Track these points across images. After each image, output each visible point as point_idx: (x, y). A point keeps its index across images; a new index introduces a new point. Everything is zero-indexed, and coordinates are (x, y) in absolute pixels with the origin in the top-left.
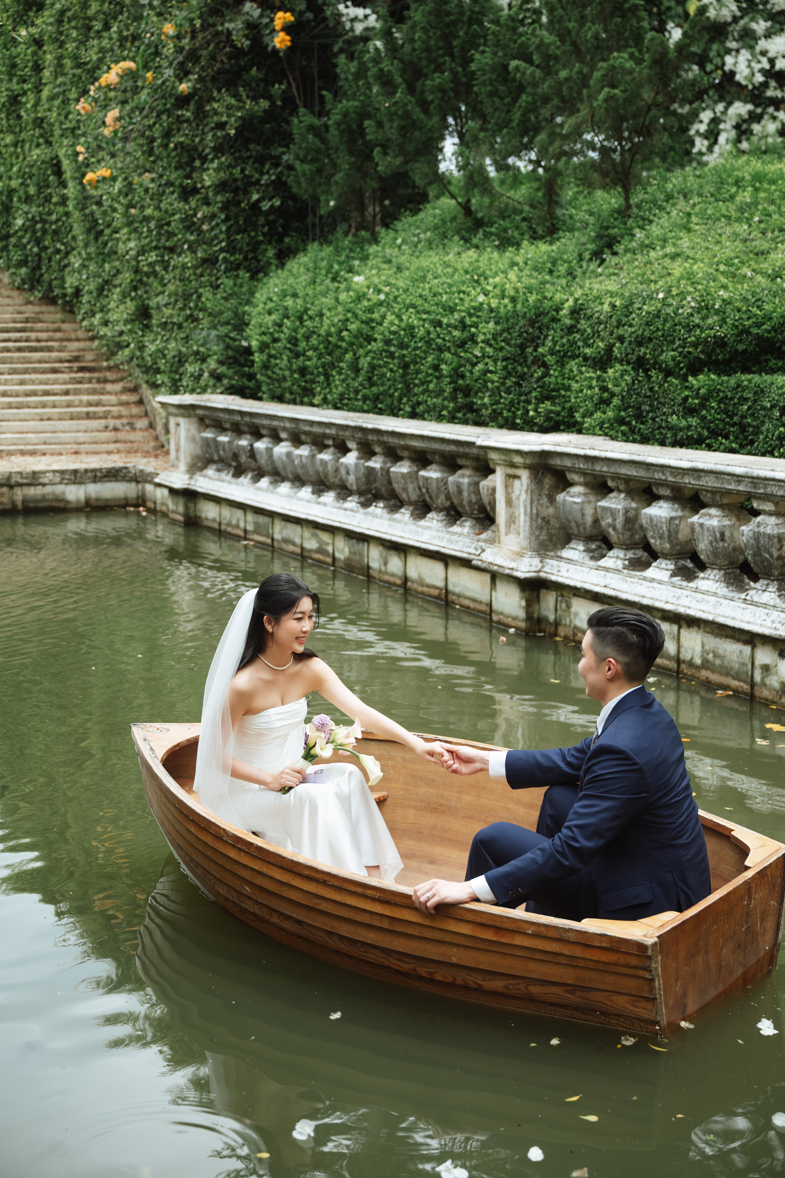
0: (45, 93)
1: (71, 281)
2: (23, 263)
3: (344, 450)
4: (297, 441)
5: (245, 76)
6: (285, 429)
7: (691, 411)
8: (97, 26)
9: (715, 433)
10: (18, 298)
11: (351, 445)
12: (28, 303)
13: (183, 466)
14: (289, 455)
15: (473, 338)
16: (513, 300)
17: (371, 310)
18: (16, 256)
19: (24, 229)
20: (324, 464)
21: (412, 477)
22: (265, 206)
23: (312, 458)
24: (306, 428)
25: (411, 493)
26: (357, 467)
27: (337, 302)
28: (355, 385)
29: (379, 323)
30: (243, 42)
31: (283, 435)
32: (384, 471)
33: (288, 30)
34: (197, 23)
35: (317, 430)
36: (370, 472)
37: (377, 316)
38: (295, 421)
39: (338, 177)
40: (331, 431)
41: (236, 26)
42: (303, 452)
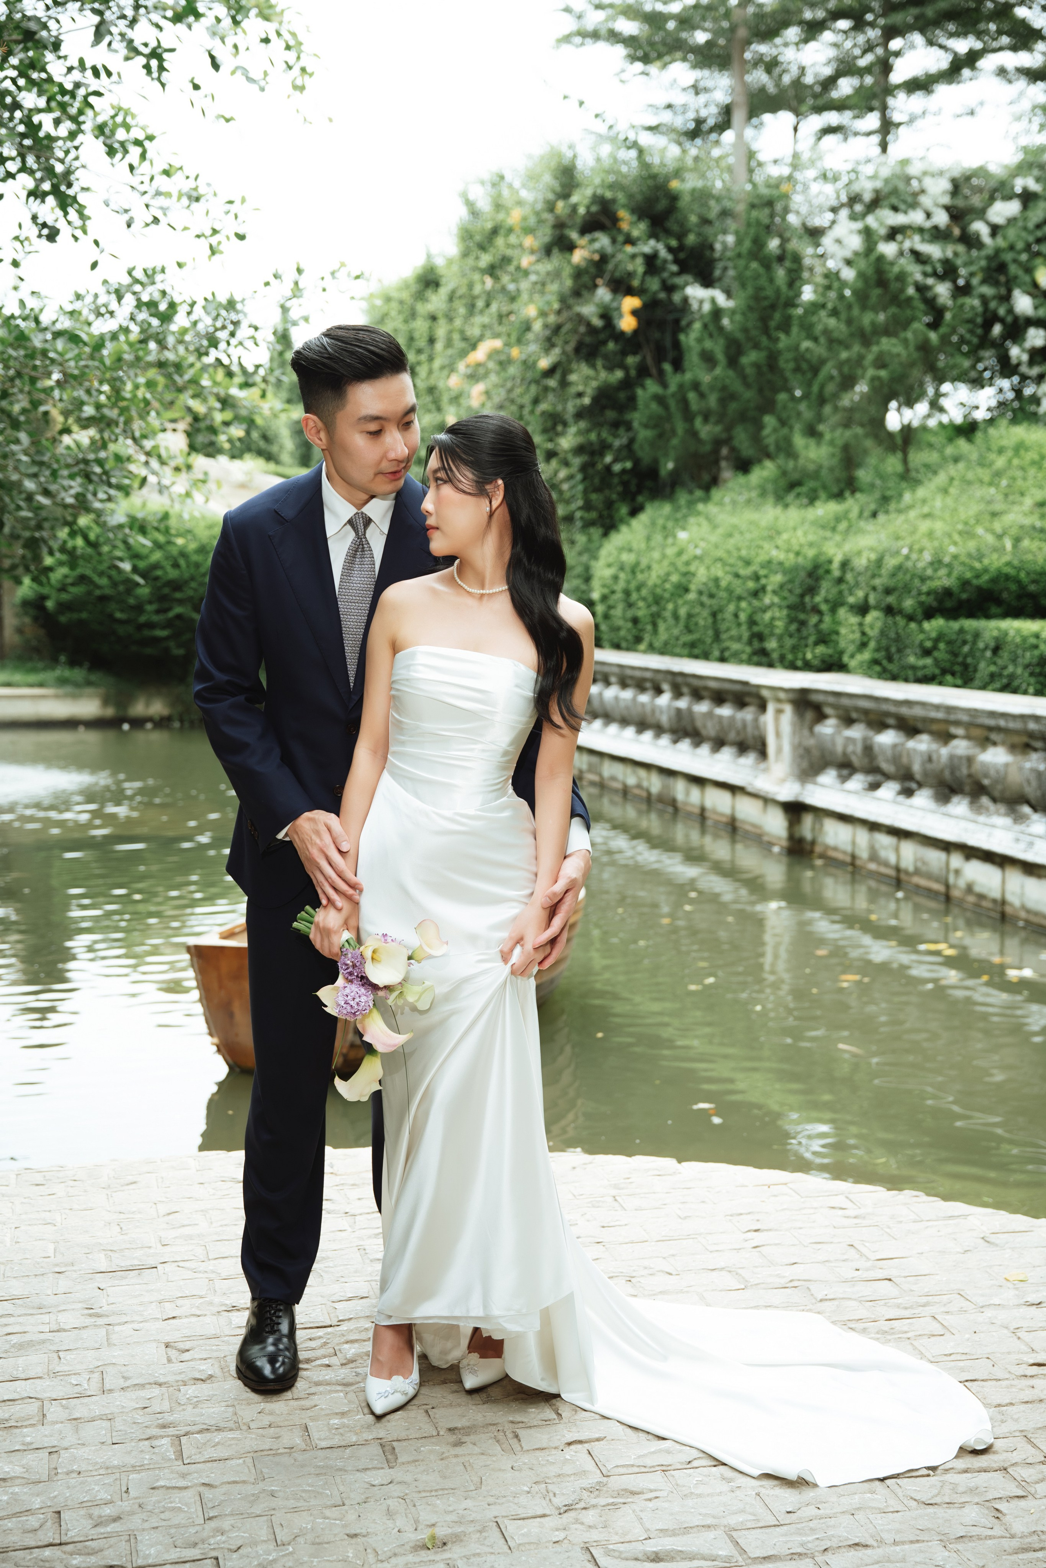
0: (437, 364)
3: (659, 691)
4: (624, 684)
5: (603, 350)
6: (614, 674)
7: (927, 653)
8: (480, 304)
9: (944, 672)
11: (665, 686)
14: (616, 698)
15: (763, 589)
16: (798, 554)
17: (687, 563)
20: (643, 705)
21: (710, 714)
22: (617, 468)
23: (634, 699)
24: (629, 672)
25: (710, 729)
26: (669, 706)
27: (664, 556)
28: (676, 632)
29: (694, 575)
30: (597, 322)
31: (613, 679)
32: (689, 710)
33: (635, 313)
34: (556, 306)
35: (638, 674)
36: (679, 711)
37: (692, 568)
38: (621, 666)
39: (675, 442)
40: (648, 675)
41: (589, 310)
42: (627, 694)
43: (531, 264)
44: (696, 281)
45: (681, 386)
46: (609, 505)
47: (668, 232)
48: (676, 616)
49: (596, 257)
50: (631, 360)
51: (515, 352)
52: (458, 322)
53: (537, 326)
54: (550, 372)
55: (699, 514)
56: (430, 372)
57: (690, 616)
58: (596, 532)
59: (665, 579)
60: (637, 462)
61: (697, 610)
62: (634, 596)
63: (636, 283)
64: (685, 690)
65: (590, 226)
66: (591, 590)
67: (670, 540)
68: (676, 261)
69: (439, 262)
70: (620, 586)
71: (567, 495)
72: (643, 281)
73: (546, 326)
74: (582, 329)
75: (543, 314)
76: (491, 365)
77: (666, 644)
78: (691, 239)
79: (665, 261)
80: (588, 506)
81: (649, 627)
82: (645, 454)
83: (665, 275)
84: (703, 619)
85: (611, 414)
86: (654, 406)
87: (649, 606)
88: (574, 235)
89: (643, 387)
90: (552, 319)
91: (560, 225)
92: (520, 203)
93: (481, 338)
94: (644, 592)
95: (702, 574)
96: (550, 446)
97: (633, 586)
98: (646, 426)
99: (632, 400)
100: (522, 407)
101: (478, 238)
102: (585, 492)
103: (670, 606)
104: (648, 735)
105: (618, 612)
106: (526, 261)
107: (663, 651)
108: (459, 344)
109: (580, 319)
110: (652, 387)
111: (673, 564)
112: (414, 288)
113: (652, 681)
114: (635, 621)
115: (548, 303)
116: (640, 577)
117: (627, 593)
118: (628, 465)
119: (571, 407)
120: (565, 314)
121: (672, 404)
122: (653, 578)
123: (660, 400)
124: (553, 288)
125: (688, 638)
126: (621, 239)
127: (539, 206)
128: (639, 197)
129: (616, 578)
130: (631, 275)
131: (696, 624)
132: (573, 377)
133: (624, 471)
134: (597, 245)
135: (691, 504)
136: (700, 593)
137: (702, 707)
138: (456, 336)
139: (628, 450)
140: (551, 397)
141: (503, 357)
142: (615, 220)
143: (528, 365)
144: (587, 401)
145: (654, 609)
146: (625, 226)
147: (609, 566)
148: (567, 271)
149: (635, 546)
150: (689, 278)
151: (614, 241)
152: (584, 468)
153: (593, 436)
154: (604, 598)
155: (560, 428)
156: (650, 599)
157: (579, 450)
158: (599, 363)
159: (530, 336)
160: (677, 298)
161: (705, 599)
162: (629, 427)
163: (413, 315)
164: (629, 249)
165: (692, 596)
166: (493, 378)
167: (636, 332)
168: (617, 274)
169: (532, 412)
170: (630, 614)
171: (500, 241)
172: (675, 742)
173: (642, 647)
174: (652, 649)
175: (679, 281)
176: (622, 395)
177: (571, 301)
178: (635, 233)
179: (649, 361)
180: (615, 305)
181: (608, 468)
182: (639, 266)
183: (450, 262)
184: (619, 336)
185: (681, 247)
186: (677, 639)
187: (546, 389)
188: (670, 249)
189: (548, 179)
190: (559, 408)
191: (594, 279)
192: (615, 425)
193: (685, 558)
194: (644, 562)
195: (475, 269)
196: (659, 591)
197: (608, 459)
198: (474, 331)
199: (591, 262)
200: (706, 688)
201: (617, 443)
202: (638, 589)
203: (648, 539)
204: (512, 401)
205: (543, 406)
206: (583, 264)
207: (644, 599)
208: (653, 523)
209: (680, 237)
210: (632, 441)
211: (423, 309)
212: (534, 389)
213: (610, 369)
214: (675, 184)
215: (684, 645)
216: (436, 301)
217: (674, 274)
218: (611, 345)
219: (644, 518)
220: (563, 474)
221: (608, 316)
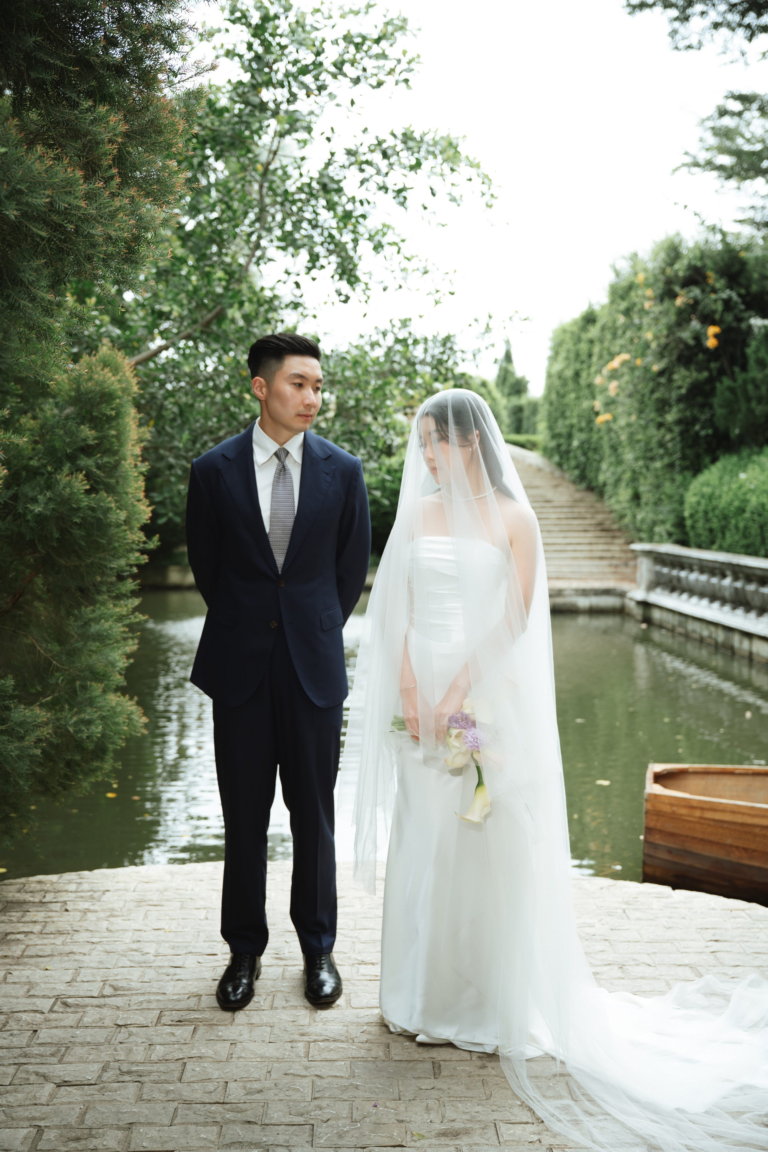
1: (601, 478)
2: (577, 467)
3: (724, 576)
4: (702, 571)
5: (695, 359)
6: (696, 564)
10: (572, 488)
11: (728, 573)
12: (578, 491)
13: (643, 586)
14: (697, 580)
17: (745, 494)
18: (573, 463)
19: (578, 447)
20: (714, 585)
21: (756, 592)
22: (703, 433)
23: (708, 581)
24: (705, 563)
25: (757, 601)
26: (730, 586)
27: (730, 489)
28: (737, 538)
29: (748, 501)
30: (691, 342)
31: (695, 567)
32: (743, 589)
33: (716, 336)
34: (665, 332)
35: (711, 565)
36: (736, 589)
37: (748, 496)
38: (700, 560)
39: (740, 416)
40: (717, 565)
41: (686, 335)
42: (704, 578)
43: (650, 307)
44: (757, 315)
45: (745, 382)
46: (698, 456)
47: (740, 285)
48: (737, 528)
49: (691, 302)
50: (713, 365)
51: (639, 362)
52: (606, 344)
53: (654, 345)
54: (661, 373)
55: (754, 462)
56: (589, 375)
57: (746, 528)
58: (688, 474)
59: (730, 504)
60: (716, 430)
61: (750, 524)
62: (710, 515)
63: (717, 317)
64: (741, 575)
65: (688, 282)
66: (683, 511)
67: (735, 479)
68: (744, 302)
69: (597, 308)
70: (702, 508)
71: (671, 451)
72: (722, 316)
73: (659, 345)
74: (681, 346)
75: (656, 337)
76: (625, 370)
77: (730, 545)
78: (754, 288)
79: (736, 303)
80: (684, 457)
81: (720, 535)
82: (721, 424)
83: (736, 311)
84: (754, 530)
85: (700, 400)
86: (727, 394)
87: (720, 521)
88: (677, 289)
89: (721, 382)
90: (663, 341)
91: (669, 282)
92: (645, 270)
93: (619, 354)
94: (717, 512)
95: (754, 501)
96: (659, 419)
97: (710, 508)
98: (721, 406)
99: (713, 390)
100: (643, 395)
101: (620, 292)
102: (683, 449)
103: (733, 522)
104: (716, 605)
105: (700, 524)
106: (647, 305)
107: (729, 550)
108: (606, 357)
109: (681, 340)
110: (727, 381)
111: (736, 495)
112: (581, 324)
113: (720, 569)
114: (711, 530)
115: (660, 331)
116: (715, 503)
117: (706, 513)
118: (710, 431)
119: (674, 395)
120: (671, 338)
121: (739, 392)
122: (723, 503)
123: (732, 390)
124: (664, 321)
125: (744, 542)
126: (708, 289)
127: (657, 271)
128: (721, 264)
129: (699, 503)
130: (714, 312)
131: (750, 533)
132: (676, 377)
133: (707, 436)
134: (692, 295)
135: (750, 456)
136: (753, 513)
137: (751, 587)
138: (605, 353)
139: (710, 423)
140: (662, 389)
141: (632, 365)
142: (705, 278)
143: (646, 369)
144: (683, 391)
145: (723, 523)
146: (711, 281)
147: (695, 495)
148: (673, 311)
149: (712, 482)
150: (752, 313)
151: (703, 291)
152: (682, 433)
153: (688, 413)
154: (692, 516)
155: (667, 408)
156: (721, 517)
157: (679, 422)
158: (693, 368)
159: (649, 352)
160: (744, 326)
161: (756, 517)
162: (711, 407)
163: (579, 340)
164: (713, 296)
165: (747, 515)
166: (626, 378)
167: (717, 349)
168: (706, 312)
169: (650, 399)
170: (707, 526)
171: (633, 294)
172: (734, 608)
173: (715, 547)
174: (721, 549)
175: (746, 315)
176: (707, 388)
177: (675, 329)
178: (718, 285)
179: (726, 366)
180: (703, 331)
181: (697, 433)
182: (719, 306)
183: (603, 307)
184: (706, 351)
185: (748, 293)
186: (737, 542)
187: (659, 384)
188: (740, 295)
189: (662, 255)
190: (667, 396)
191: (690, 315)
192: (703, 406)
193: (743, 490)
194: (717, 493)
195: (618, 311)
196: (726, 512)
197: (697, 427)
198: (616, 349)
199: (688, 305)
200: (754, 575)
201: (703, 417)
202: (714, 509)
203: (721, 478)
204: (637, 392)
205: (657, 395)
206: (683, 307)
207: (717, 516)
208: (725, 468)
209: (747, 287)
210: (713, 416)
211: (585, 336)
212: (651, 385)
213: (700, 370)
214: (743, 255)
215: (743, 546)
216: (594, 332)
217: (742, 311)
218: (701, 356)
219: (719, 465)
220: (668, 437)
221: (698, 338)
